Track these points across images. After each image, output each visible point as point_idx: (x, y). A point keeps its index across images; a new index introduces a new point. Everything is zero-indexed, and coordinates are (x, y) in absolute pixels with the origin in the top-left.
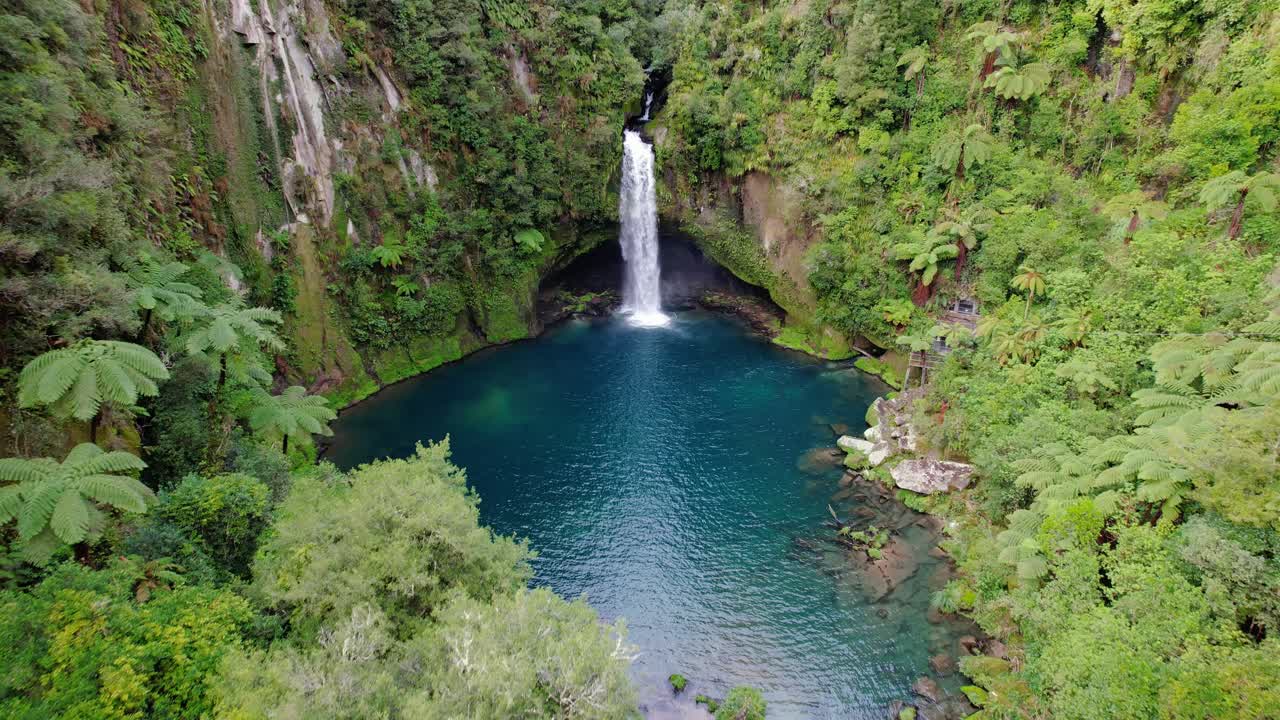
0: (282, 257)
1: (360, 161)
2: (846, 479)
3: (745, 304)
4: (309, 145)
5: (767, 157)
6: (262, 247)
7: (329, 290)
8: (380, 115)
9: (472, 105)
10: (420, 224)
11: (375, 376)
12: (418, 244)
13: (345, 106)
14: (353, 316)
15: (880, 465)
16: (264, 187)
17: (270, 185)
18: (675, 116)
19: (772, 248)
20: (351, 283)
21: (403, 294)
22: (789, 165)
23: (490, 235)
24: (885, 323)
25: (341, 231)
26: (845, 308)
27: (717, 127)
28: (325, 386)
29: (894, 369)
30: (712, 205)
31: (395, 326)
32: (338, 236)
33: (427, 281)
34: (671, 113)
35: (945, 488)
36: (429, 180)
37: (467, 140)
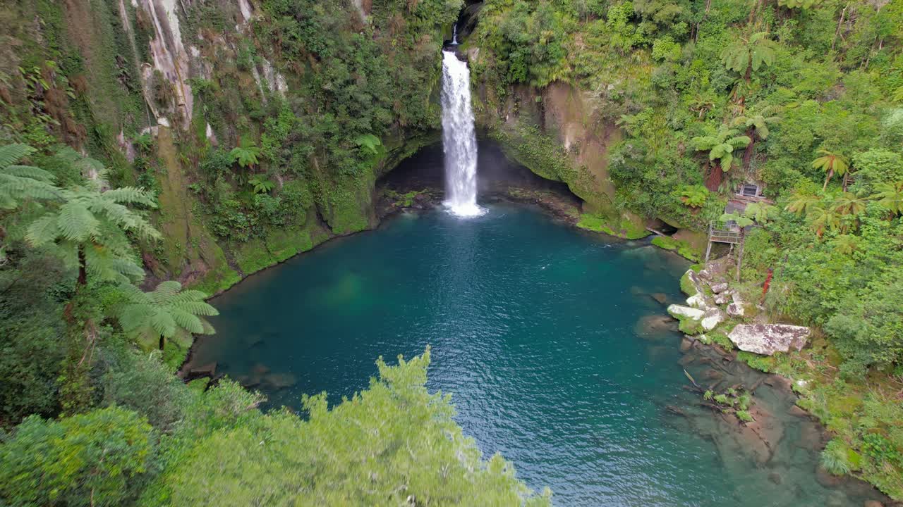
0: (144, 158)
1: (216, 68)
2: (686, 343)
3: (544, 196)
4: (166, 51)
5: (569, 70)
6: (124, 148)
7: (191, 189)
8: (235, 26)
9: (319, 18)
10: (274, 127)
11: (236, 267)
12: (273, 145)
13: (201, 14)
14: (215, 213)
15: (715, 329)
16: (124, 89)
17: (130, 89)
18: (488, 35)
19: (573, 147)
20: (212, 182)
21: (260, 192)
22: (589, 75)
23: (336, 138)
24: (683, 205)
25: (201, 135)
26: (645, 194)
27: (527, 44)
28: (191, 278)
29: (689, 245)
30: (516, 114)
31: (253, 221)
32: (198, 139)
33: (280, 179)
34: (485, 33)
35: (786, 349)
36: (280, 88)
37: (315, 50)
